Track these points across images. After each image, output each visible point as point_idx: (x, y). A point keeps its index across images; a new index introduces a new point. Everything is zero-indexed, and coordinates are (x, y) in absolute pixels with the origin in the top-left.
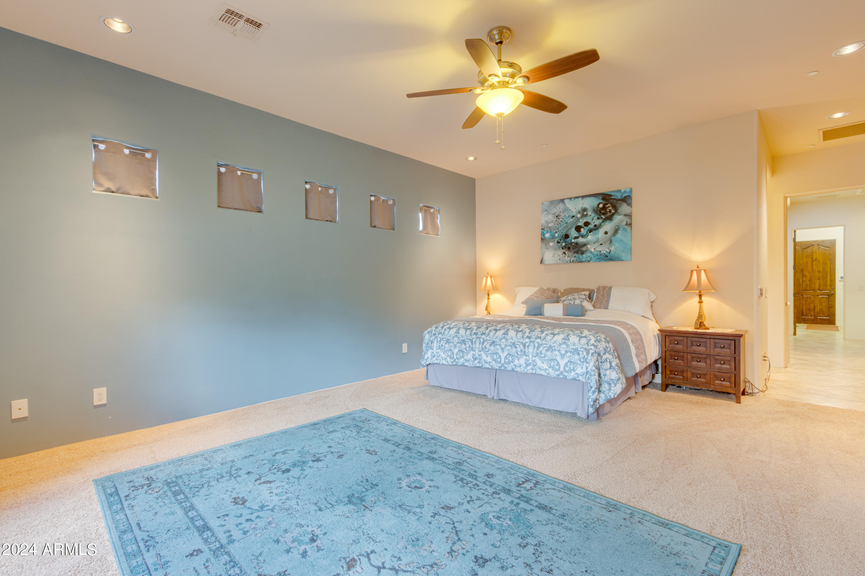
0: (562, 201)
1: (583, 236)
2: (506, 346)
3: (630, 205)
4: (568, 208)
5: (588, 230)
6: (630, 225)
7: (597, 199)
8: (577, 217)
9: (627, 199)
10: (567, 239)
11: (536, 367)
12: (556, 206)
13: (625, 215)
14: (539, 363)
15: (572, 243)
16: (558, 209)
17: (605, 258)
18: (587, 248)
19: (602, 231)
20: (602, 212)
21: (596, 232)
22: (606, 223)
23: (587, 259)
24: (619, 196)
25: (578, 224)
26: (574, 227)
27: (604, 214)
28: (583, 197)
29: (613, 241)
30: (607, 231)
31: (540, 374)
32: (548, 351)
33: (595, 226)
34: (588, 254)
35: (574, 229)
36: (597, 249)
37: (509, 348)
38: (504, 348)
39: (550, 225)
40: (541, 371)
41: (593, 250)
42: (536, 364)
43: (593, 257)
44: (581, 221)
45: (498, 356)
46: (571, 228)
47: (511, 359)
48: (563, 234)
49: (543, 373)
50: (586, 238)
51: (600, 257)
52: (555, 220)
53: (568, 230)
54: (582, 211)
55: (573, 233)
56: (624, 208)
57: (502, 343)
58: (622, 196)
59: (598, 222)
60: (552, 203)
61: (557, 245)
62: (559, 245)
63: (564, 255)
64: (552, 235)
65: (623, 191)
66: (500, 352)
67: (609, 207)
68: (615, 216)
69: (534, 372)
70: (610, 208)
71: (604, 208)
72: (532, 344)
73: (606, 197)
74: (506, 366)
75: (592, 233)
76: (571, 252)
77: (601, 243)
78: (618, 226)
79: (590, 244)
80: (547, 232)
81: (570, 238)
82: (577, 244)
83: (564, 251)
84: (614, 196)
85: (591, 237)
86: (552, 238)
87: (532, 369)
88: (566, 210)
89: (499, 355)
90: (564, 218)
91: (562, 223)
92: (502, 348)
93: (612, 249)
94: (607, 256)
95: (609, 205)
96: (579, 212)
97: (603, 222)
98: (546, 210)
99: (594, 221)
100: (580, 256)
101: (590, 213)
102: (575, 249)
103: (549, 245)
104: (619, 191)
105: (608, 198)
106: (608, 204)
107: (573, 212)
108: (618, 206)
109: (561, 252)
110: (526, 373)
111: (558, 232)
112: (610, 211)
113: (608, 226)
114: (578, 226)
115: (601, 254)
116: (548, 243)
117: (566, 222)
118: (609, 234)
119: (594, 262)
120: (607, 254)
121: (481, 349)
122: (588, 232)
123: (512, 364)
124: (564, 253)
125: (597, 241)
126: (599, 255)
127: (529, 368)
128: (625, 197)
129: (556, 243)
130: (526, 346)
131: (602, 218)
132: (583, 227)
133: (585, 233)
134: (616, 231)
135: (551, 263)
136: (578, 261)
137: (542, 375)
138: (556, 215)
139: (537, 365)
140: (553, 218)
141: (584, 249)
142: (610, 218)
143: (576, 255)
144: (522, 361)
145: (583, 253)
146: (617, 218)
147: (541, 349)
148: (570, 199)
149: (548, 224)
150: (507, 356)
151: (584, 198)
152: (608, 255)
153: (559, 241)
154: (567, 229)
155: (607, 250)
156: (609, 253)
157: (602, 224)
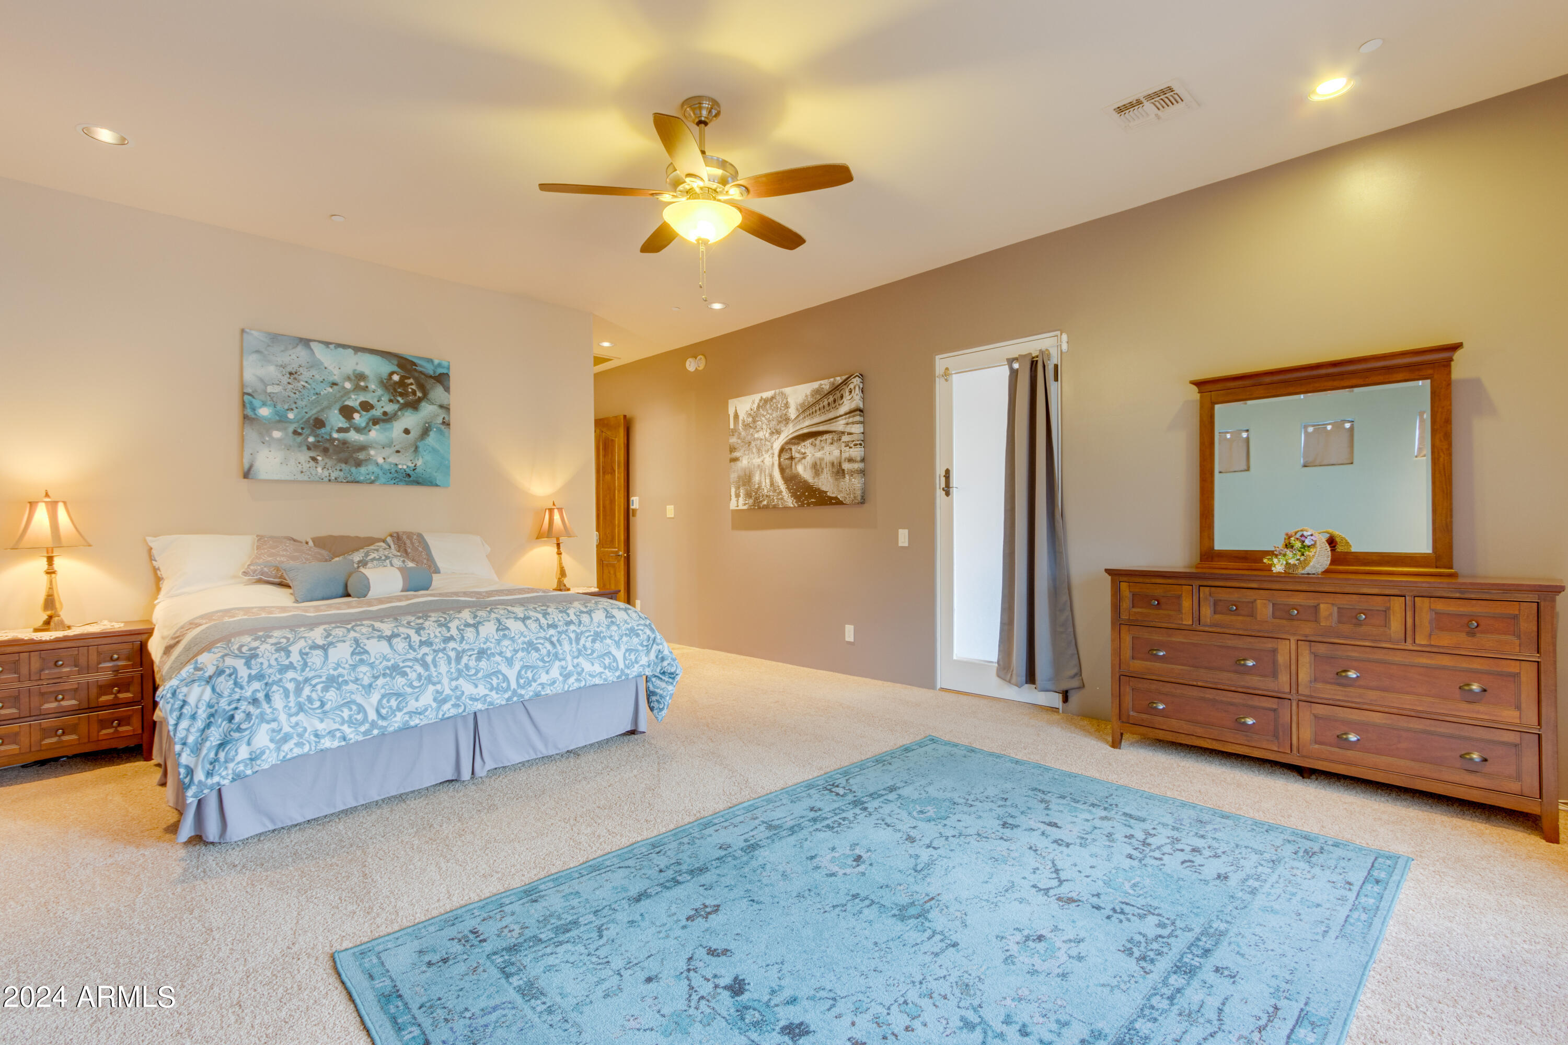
0: (306, 342)
1: (358, 430)
2: (516, 651)
3: (447, 389)
4: (322, 363)
5: (370, 420)
6: (446, 424)
7: (387, 362)
8: (344, 388)
9: (442, 379)
10: (320, 428)
11: (584, 674)
12: (286, 349)
13: (441, 407)
14: (586, 666)
15: (332, 440)
16: (294, 357)
17: (407, 479)
18: (369, 455)
19: (397, 427)
20: (399, 390)
21: (388, 426)
22: (406, 414)
23: (368, 477)
24: (429, 369)
25: (346, 403)
26: (338, 406)
27: (401, 395)
28: (357, 349)
29: (420, 449)
30: (409, 428)
31: (593, 685)
32: (595, 643)
33: (385, 413)
34: (371, 468)
35: (337, 412)
36: (390, 460)
37: (523, 654)
38: (512, 657)
39: (270, 389)
40: (594, 680)
41: (380, 461)
42: (583, 670)
43: (381, 473)
44: (353, 397)
45: (501, 677)
46: (329, 407)
47: (530, 675)
48: (308, 416)
49: (597, 681)
50: (365, 434)
51: (396, 475)
52: (285, 379)
53: (322, 410)
54: (356, 377)
55: (335, 420)
56: (437, 393)
57: (504, 649)
58: (435, 372)
59: (390, 408)
60: (275, 338)
61: (294, 440)
62: (299, 439)
63: (312, 463)
64: (277, 413)
65: (436, 362)
66: (504, 668)
67: (412, 384)
68: (423, 404)
69: (583, 684)
70: (413, 387)
71: (402, 383)
72: (563, 636)
73: (406, 364)
74: (523, 692)
75: (377, 427)
76: (331, 458)
77: (397, 448)
78: (428, 423)
79: (375, 448)
80: (264, 404)
81: (328, 428)
82: (344, 443)
83: (313, 454)
84: (421, 366)
85: (374, 434)
86: (279, 421)
87: (578, 680)
88: (315, 364)
89: (504, 675)
90: (310, 381)
91: (305, 392)
92: (507, 658)
93: (419, 463)
94: (409, 475)
95: (411, 381)
96: (348, 378)
97: (400, 409)
98: (257, 352)
99: (382, 404)
100: (353, 469)
101: (372, 386)
102: (340, 453)
103: (270, 436)
104: (430, 361)
105: (409, 367)
106: (409, 378)
107: (331, 373)
108: (428, 387)
109: (304, 456)
110: (568, 691)
111: (296, 410)
112: (414, 393)
113: (410, 420)
114: (347, 406)
115: (399, 470)
116: (268, 431)
117: (318, 391)
118: (414, 434)
119: (384, 484)
120: (409, 471)
121: (455, 675)
122: (371, 424)
123: (534, 684)
124: (314, 459)
125: (390, 444)
126: (393, 471)
127: (572, 680)
128: (441, 374)
129: (291, 434)
130: (556, 642)
131: (398, 401)
132: (358, 412)
133: (363, 425)
134: (425, 432)
135: (276, 477)
136: (349, 479)
137: (596, 685)
138: (289, 369)
139: (585, 671)
140: (280, 376)
141: (361, 456)
142: (414, 405)
143: (343, 466)
144: (555, 672)
145: (359, 464)
146: (427, 410)
147: (582, 641)
148: (327, 344)
149: (266, 385)
150: (519, 672)
151: (359, 354)
152: (411, 473)
153: (300, 431)
154: (319, 408)
155: (410, 464)
156: (414, 470)
157: (399, 413)
